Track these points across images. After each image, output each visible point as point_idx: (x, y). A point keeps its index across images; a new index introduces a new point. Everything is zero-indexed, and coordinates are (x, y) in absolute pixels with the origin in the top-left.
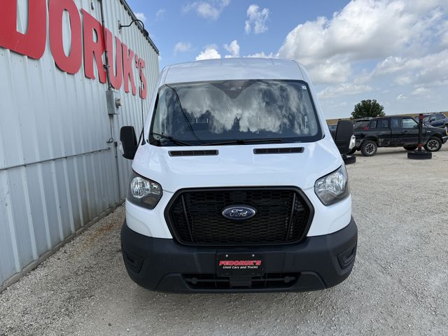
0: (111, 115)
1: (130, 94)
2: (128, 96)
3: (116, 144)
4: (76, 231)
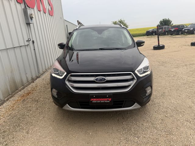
0: (28, 24)
1: (42, 12)
2: (40, 13)
3: (33, 42)
4: (5, 98)
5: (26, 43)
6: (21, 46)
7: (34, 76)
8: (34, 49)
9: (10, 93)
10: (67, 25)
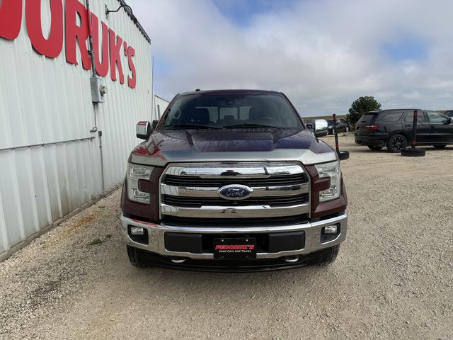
0: (95, 103)
1: (118, 82)
2: (115, 84)
3: (100, 134)
4: (54, 222)
5: (90, 135)
6: (82, 140)
7: (96, 194)
8: (101, 147)
9: (61, 215)
10: (158, 106)
